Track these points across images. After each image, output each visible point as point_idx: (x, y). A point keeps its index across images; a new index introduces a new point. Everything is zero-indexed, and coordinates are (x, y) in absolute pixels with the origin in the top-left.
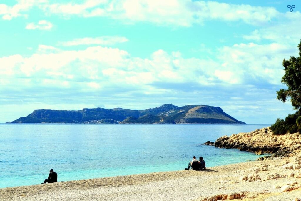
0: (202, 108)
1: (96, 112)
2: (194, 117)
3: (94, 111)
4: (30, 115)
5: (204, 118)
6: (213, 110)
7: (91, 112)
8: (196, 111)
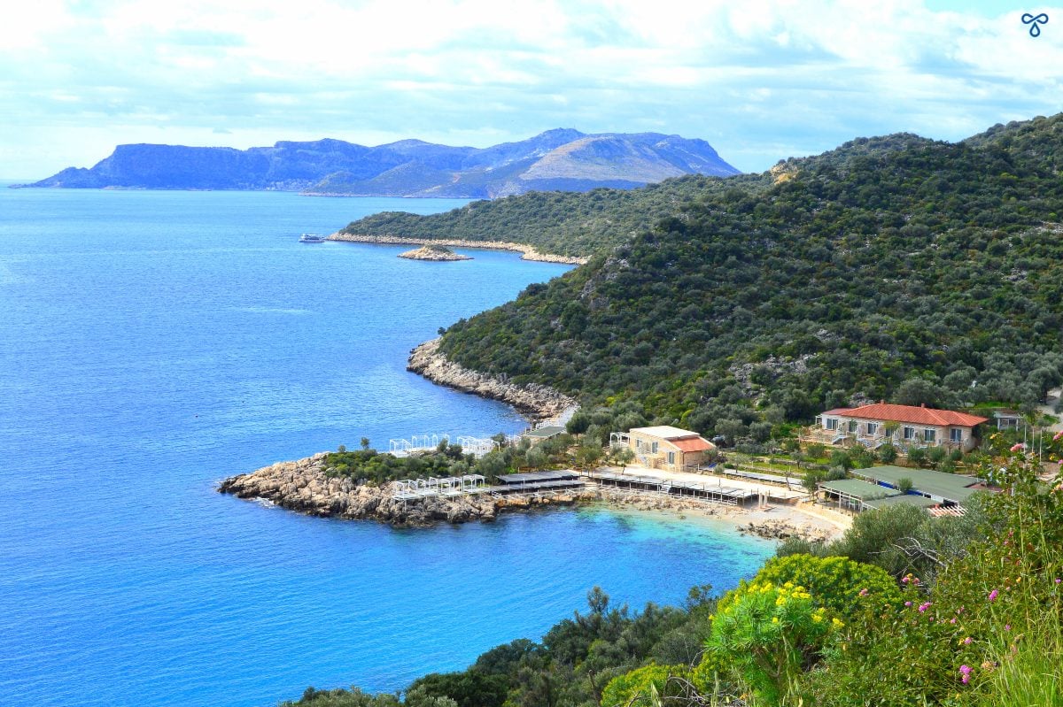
0: (595, 144)
1: (317, 153)
2: (556, 174)
3: (311, 149)
4: (104, 160)
5: (588, 180)
6: (635, 153)
7: (300, 153)
8: (571, 153)
